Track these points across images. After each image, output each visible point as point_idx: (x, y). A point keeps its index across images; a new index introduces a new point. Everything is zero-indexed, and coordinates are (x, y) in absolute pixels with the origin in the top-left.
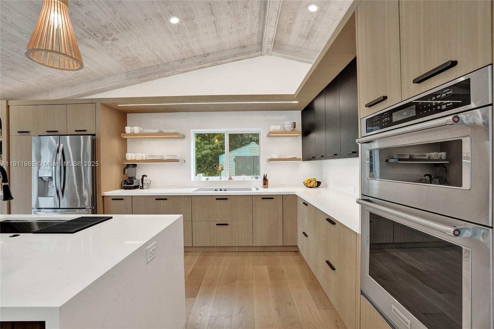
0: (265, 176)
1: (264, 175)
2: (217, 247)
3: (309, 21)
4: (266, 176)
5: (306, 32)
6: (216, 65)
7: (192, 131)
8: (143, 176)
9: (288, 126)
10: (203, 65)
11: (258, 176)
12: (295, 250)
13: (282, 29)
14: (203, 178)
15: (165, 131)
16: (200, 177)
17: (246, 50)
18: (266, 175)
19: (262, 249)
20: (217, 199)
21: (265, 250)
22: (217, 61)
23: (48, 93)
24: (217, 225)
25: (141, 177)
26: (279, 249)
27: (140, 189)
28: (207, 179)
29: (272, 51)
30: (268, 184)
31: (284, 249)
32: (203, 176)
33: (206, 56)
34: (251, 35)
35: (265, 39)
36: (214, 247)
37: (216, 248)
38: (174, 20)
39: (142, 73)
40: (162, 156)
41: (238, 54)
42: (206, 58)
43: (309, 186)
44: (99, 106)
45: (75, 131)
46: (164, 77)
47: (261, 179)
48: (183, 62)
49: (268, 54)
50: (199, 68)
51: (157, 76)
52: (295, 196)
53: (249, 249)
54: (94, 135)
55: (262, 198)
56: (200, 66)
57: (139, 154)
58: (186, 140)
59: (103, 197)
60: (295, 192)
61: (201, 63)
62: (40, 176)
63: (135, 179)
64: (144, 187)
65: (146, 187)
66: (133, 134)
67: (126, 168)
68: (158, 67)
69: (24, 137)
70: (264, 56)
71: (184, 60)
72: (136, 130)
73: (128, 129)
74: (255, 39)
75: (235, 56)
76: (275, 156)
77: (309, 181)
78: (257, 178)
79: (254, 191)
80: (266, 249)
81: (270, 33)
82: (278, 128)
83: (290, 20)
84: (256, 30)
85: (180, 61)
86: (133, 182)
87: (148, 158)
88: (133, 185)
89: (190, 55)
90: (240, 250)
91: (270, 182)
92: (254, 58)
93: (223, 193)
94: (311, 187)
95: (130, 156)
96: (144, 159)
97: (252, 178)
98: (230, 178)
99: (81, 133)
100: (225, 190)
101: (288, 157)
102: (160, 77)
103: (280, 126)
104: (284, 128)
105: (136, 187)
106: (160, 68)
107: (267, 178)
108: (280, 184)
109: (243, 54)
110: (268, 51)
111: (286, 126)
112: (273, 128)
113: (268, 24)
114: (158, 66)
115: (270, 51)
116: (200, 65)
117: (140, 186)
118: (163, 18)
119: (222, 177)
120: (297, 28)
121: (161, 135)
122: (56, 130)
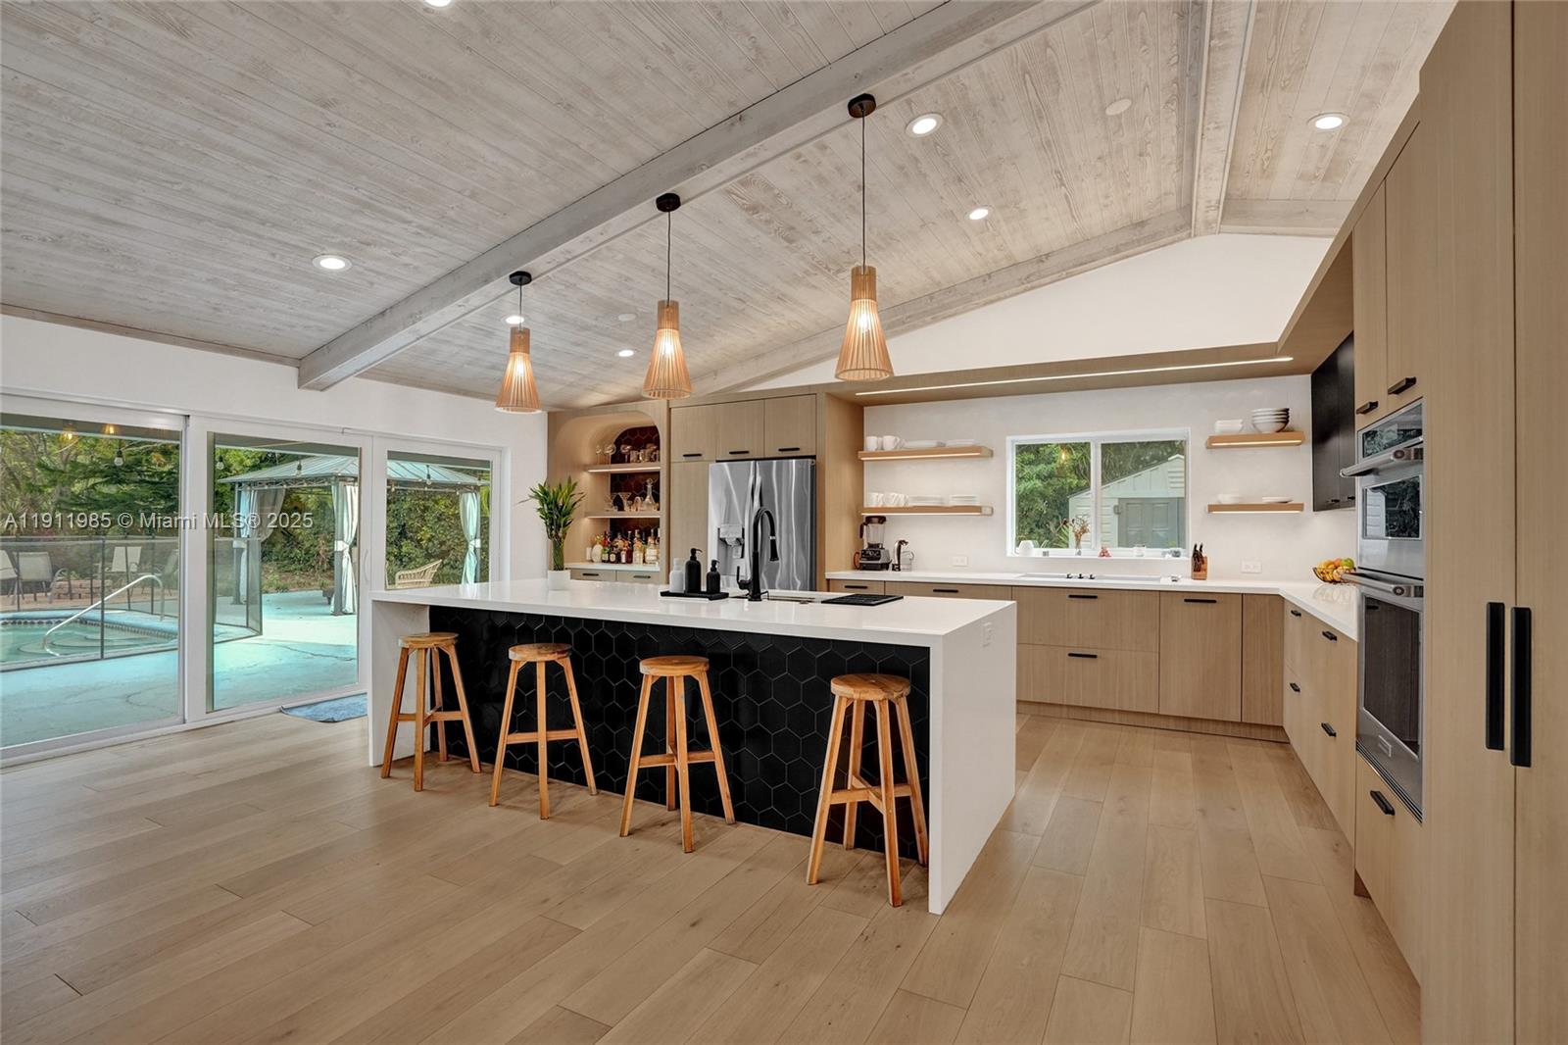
0: (1198, 549)
1: (1196, 546)
2: (1068, 706)
3: (1322, 146)
4: (1201, 549)
5: (1318, 169)
6: (1067, 277)
7: (1009, 439)
8: (901, 542)
9: (1266, 419)
10: (1036, 283)
11: (1180, 549)
12: (1275, 736)
13: (1247, 170)
14: (1035, 551)
15: (950, 443)
16: (1027, 548)
17: (1147, 231)
18: (1201, 547)
19: (1182, 726)
20: (1071, 596)
21: (1190, 725)
22: (1070, 268)
23: (716, 375)
24: (1070, 655)
25: (897, 545)
26: (1230, 730)
27: (893, 569)
28: (1045, 554)
29: (1221, 224)
30: (1205, 570)
31: (1244, 732)
32: (1035, 547)
33: (1042, 261)
34: (1160, 197)
35: (1197, 203)
36: (1061, 706)
37: (1065, 710)
38: (979, 214)
39: (896, 315)
40: (941, 499)
41: (1126, 244)
42: (1041, 264)
43: (1328, 578)
44: (822, 398)
45: (780, 450)
46: (945, 318)
47: (1187, 558)
48: (988, 281)
49: (1209, 230)
50: (1025, 290)
51: (928, 319)
52: (1278, 599)
53: (1147, 721)
54: (814, 457)
55: (1186, 600)
56: (1029, 285)
57: (892, 494)
58: (994, 461)
59: (828, 580)
60: (1278, 589)
61: (1031, 278)
62: (721, 536)
63: (882, 548)
64: (901, 567)
65: (906, 567)
66: (881, 452)
67: (865, 524)
68: (931, 299)
69: (693, 465)
70: (1197, 239)
71: (989, 275)
72: (889, 442)
73: (871, 442)
74: (1172, 202)
75: (1117, 250)
76: (1226, 499)
77: (1332, 566)
78: (1177, 554)
79: (1165, 583)
80: (1195, 727)
81: (1211, 189)
82: (1235, 425)
83: (1266, 152)
84: (1173, 185)
85: (981, 279)
86: (879, 554)
87: (910, 504)
88: (880, 562)
89: (1004, 264)
90: (1125, 719)
91: (1210, 565)
92: (1169, 246)
93: (1086, 583)
94: (1334, 582)
95: (874, 500)
96: (902, 505)
97: (1164, 554)
98: (1104, 553)
99: (788, 453)
100: (1091, 578)
101: (1266, 500)
102: (935, 320)
103: (1241, 421)
104: (1254, 425)
105: (885, 566)
106: (934, 300)
107: (1204, 555)
108: (1243, 570)
109: (1139, 242)
110: (1210, 224)
111: (1258, 420)
112: (1221, 426)
113: (1202, 177)
114: (931, 296)
115: (1214, 225)
116: (1029, 282)
117: (893, 565)
118: (954, 217)
119: (1082, 550)
120: (1288, 165)
121: (942, 452)
122: (746, 450)
